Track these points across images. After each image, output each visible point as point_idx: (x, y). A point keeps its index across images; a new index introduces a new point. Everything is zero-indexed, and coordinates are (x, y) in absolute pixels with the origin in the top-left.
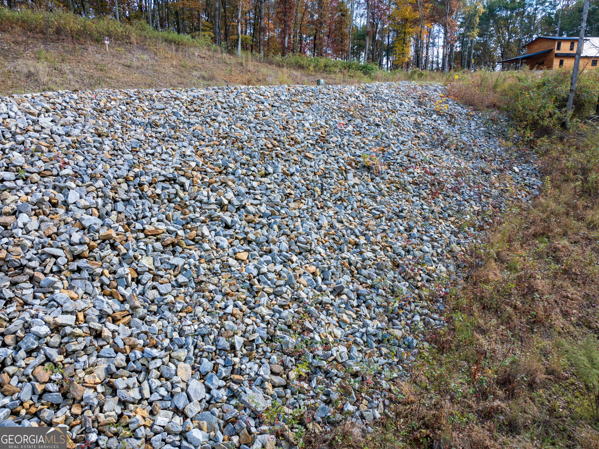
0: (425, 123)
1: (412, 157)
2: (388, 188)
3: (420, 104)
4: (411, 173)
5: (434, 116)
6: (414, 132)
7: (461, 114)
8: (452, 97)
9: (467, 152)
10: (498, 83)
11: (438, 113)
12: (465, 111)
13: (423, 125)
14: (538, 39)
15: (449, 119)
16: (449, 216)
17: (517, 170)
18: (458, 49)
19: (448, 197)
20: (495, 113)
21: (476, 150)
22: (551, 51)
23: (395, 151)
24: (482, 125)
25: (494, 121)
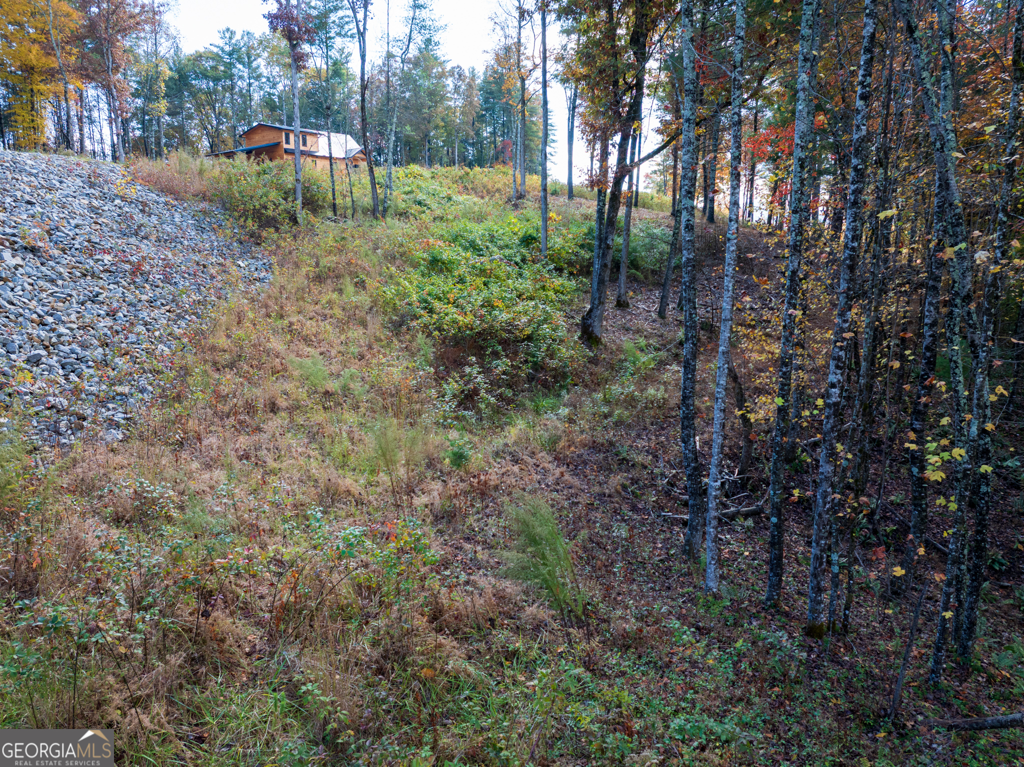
0: (106, 208)
1: (96, 243)
2: (69, 273)
3: (92, 185)
4: (98, 260)
5: (117, 202)
6: (92, 218)
7: (158, 203)
8: (141, 181)
9: (173, 244)
10: (204, 168)
11: (123, 198)
12: (162, 199)
13: (103, 211)
14: (260, 126)
15: (141, 207)
16: (162, 304)
17: (242, 265)
18: (138, 133)
19: (157, 287)
20: (204, 205)
21: (186, 243)
22: (278, 144)
23: (68, 235)
24: (190, 217)
25: (204, 212)
